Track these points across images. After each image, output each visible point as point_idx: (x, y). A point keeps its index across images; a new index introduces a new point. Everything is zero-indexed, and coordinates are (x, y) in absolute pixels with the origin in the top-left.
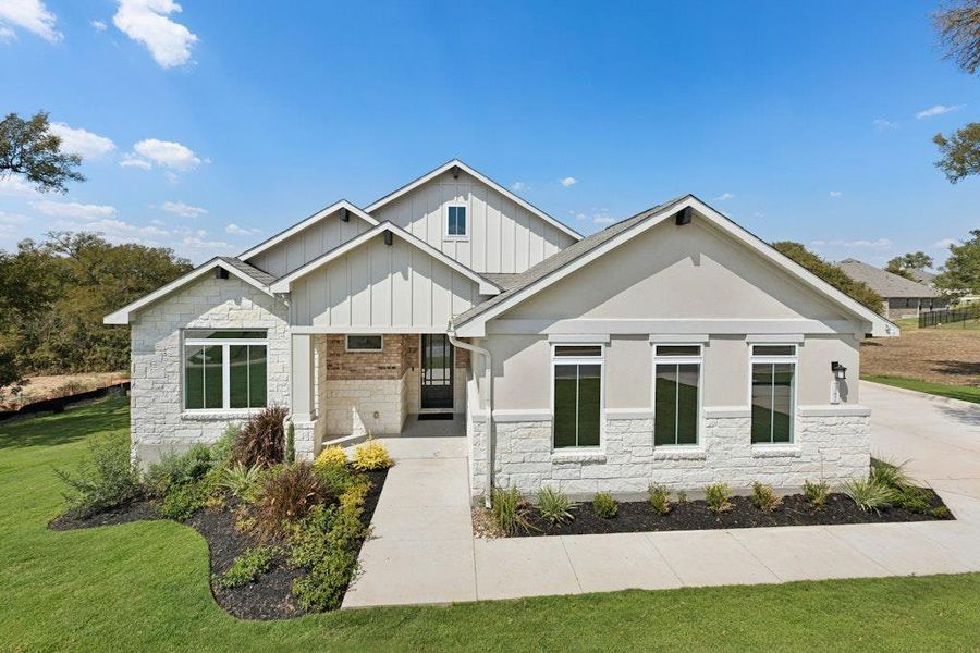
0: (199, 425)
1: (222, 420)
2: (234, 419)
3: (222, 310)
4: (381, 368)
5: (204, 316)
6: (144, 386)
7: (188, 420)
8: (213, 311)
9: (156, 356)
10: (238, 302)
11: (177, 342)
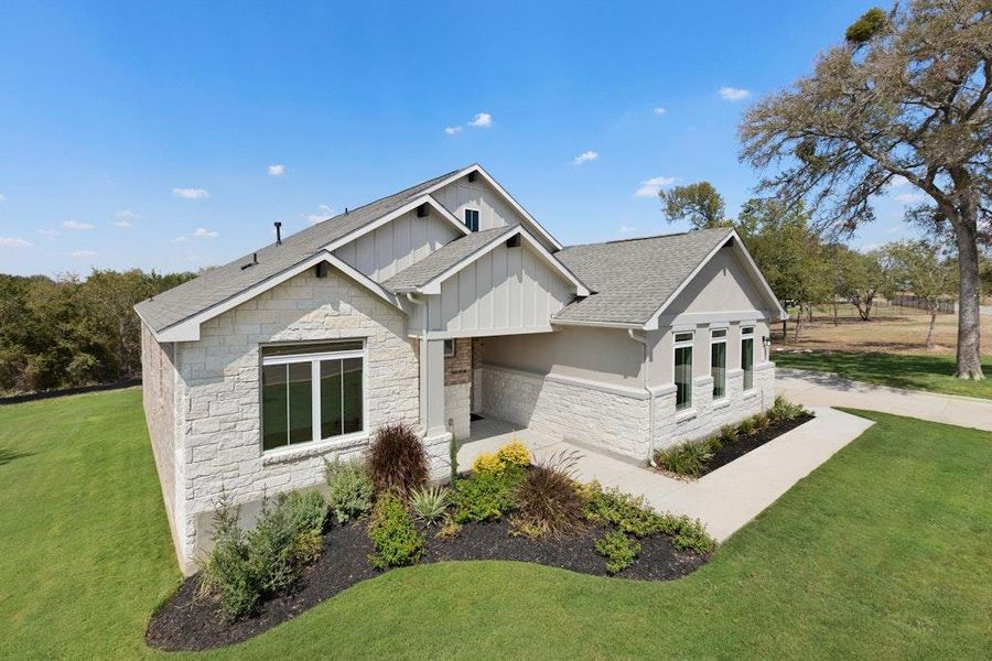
0: (287, 467)
1: (316, 455)
2: (330, 451)
3: (317, 317)
4: (454, 373)
5: (293, 326)
6: (206, 429)
7: (272, 464)
8: (305, 318)
9: (227, 384)
10: (336, 306)
11: (256, 362)
